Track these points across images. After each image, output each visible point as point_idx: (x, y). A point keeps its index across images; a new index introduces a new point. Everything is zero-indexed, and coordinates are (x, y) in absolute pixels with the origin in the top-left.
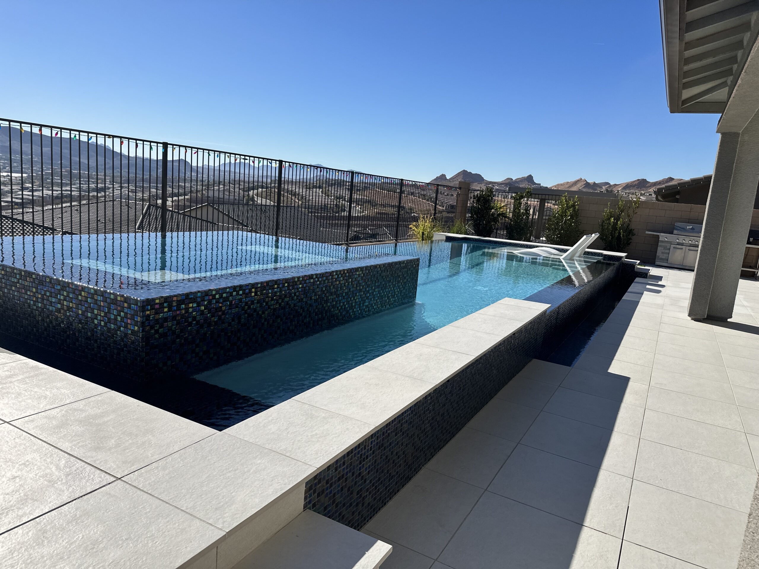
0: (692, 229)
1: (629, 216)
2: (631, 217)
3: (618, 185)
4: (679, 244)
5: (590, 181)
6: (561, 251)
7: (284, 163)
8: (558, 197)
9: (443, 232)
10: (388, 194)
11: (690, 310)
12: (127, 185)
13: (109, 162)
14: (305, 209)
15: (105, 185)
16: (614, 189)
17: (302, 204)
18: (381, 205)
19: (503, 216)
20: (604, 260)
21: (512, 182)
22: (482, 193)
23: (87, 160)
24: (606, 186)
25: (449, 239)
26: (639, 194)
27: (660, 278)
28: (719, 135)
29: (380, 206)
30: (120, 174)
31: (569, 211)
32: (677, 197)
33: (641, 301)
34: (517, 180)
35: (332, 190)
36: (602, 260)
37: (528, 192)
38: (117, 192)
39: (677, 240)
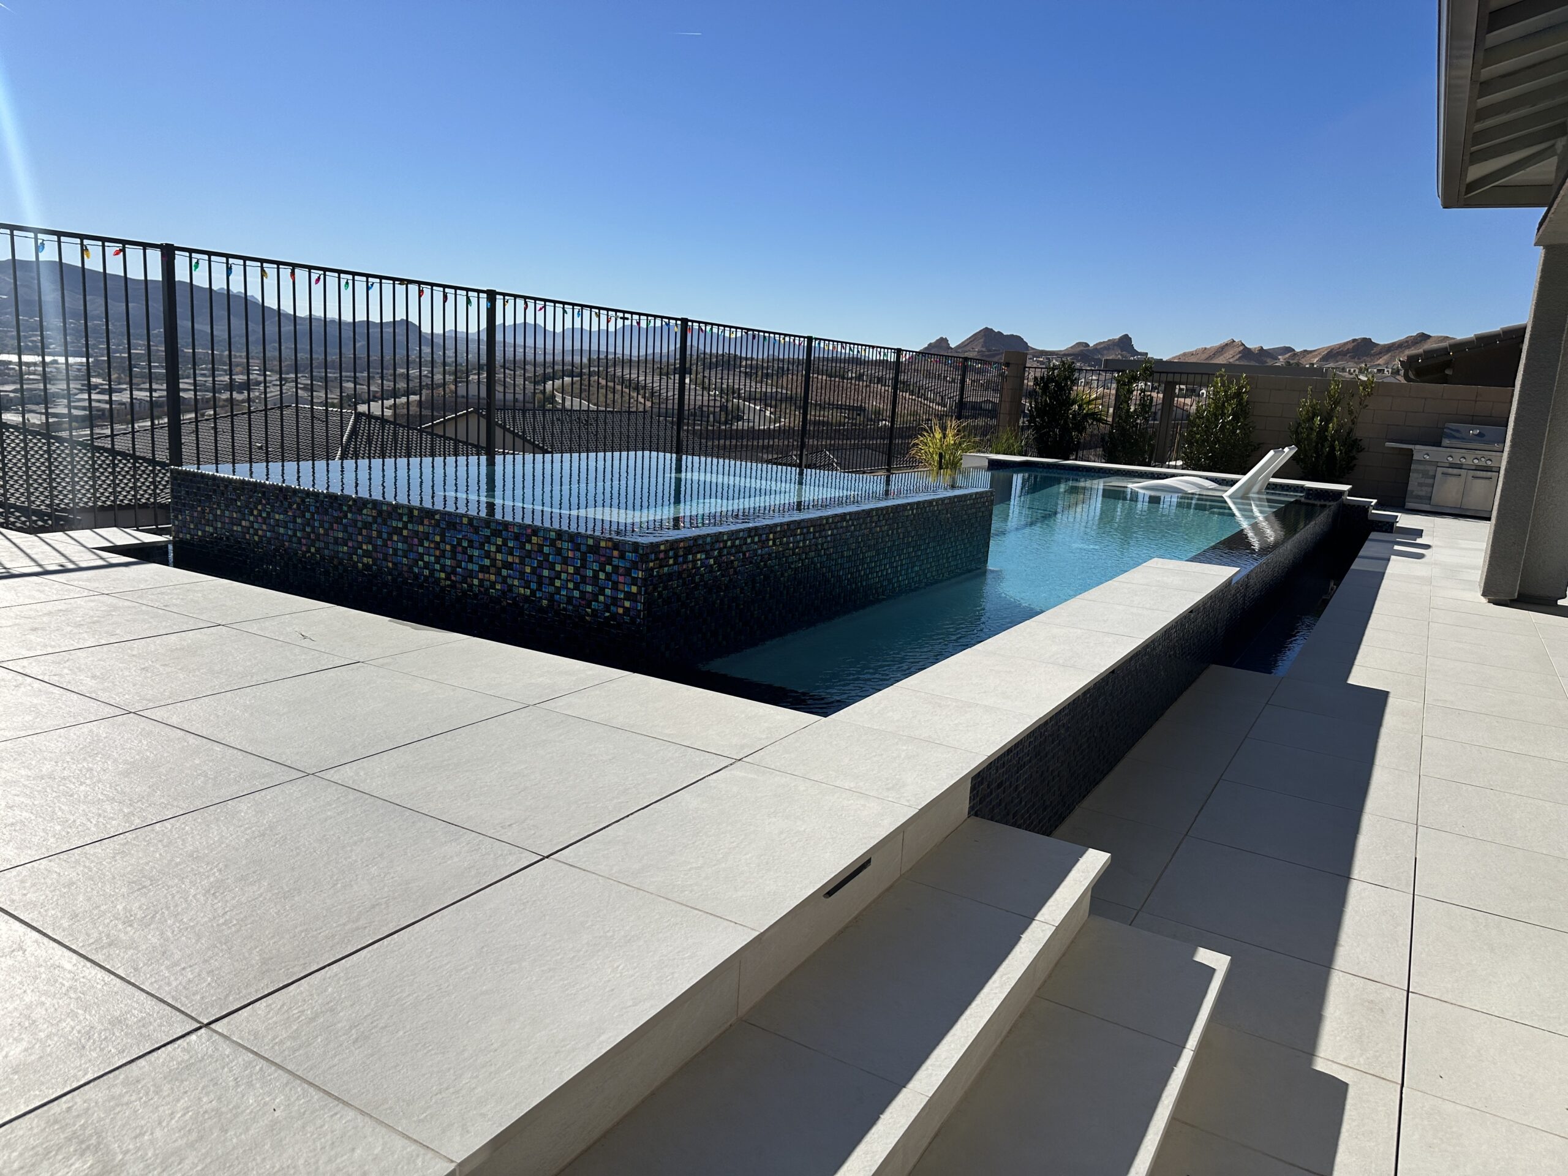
0: (1480, 435)
1: (1351, 412)
2: (1355, 414)
3: (1311, 352)
4: (1452, 466)
5: (1252, 345)
6: (1220, 484)
7: (690, 324)
8: (1205, 378)
9: (979, 451)
10: (829, 382)
11: (1486, 584)
12: (293, 376)
13: (255, 327)
14: (659, 416)
15: (248, 377)
16: (1303, 361)
17: (652, 407)
18: (816, 405)
19: (1094, 419)
20: (1307, 497)
21: (1088, 350)
22: (1053, 373)
23: (209, 327)
24: (1287, 356)
25: (994, 465)
26: (1357, 371)
27: (1419, 533)
28: (1541, 251)
29: (813, 407)
30: (277, 354)
31: (1230, 405)
32: (1448, 372)
33: (1387, 571)
34: (1099, 347)
35: (714, 377)
36: (1303, 499)
37: (1146, 369)
38: (273, 392)
39: (1450, 459)
